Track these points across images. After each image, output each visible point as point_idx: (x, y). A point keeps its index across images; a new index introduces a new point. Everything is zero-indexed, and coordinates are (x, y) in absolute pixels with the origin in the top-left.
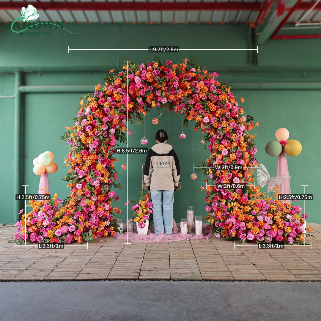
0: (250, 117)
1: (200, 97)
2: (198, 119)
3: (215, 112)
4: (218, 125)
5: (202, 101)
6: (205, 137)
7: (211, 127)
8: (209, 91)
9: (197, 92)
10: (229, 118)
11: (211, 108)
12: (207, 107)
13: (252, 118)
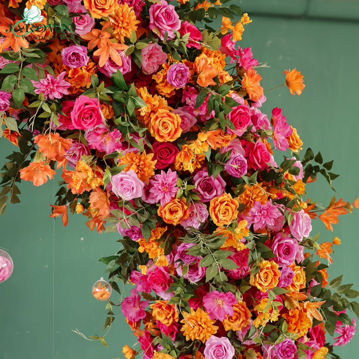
0: (319, 159)
1: (101, 64)
2: (82, 176)
3: (174, 147)
4: (185, 213)
5: (110, 82)
6: (108, 260)
7: (147, 221)
8: (145, 31)
9: (82, 31)
10: (246, 179)
11: (157, 124)
12: (136, 119)
13: (329, 166)
